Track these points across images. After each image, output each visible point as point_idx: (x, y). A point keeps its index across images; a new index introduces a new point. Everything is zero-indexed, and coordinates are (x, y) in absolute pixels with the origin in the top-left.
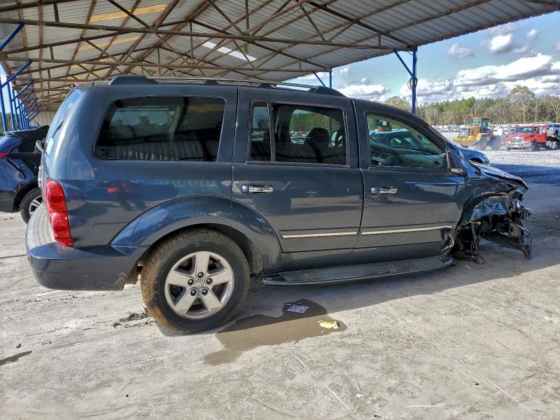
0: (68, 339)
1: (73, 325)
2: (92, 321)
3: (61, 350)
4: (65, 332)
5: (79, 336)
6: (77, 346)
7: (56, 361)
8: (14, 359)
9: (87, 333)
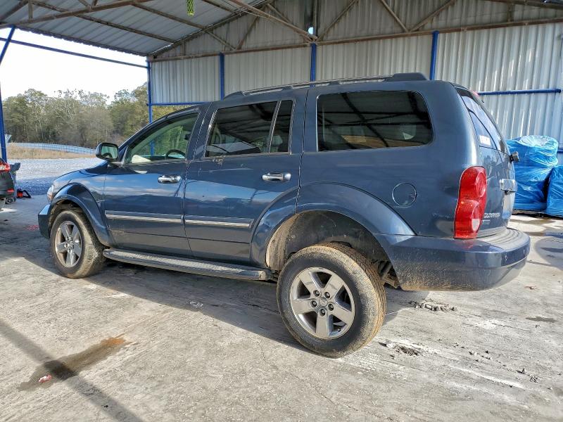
0: (496, 315)
1: (489, 324)
2: (470, 321)
3: (503, 311)
4: (496, 321)
5: (486, 314)
6: (491, 309)
7: (509, 306)
8: (539, 319)
9: (479, 314)
